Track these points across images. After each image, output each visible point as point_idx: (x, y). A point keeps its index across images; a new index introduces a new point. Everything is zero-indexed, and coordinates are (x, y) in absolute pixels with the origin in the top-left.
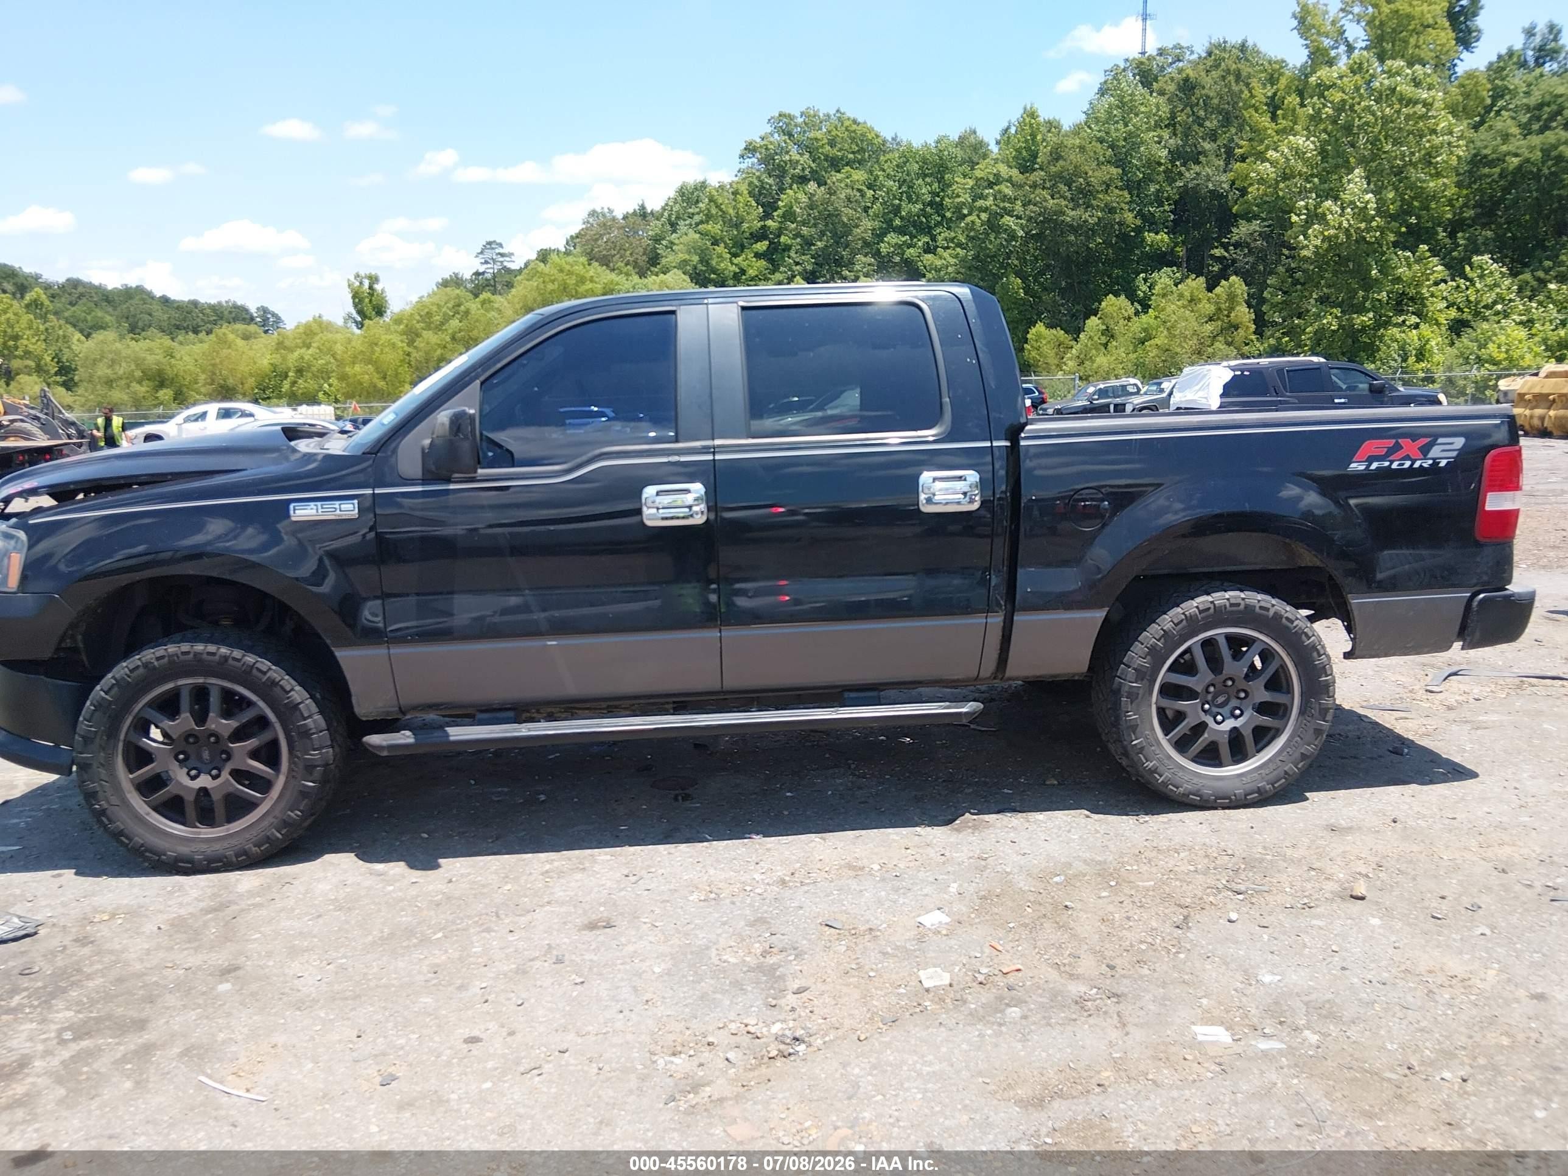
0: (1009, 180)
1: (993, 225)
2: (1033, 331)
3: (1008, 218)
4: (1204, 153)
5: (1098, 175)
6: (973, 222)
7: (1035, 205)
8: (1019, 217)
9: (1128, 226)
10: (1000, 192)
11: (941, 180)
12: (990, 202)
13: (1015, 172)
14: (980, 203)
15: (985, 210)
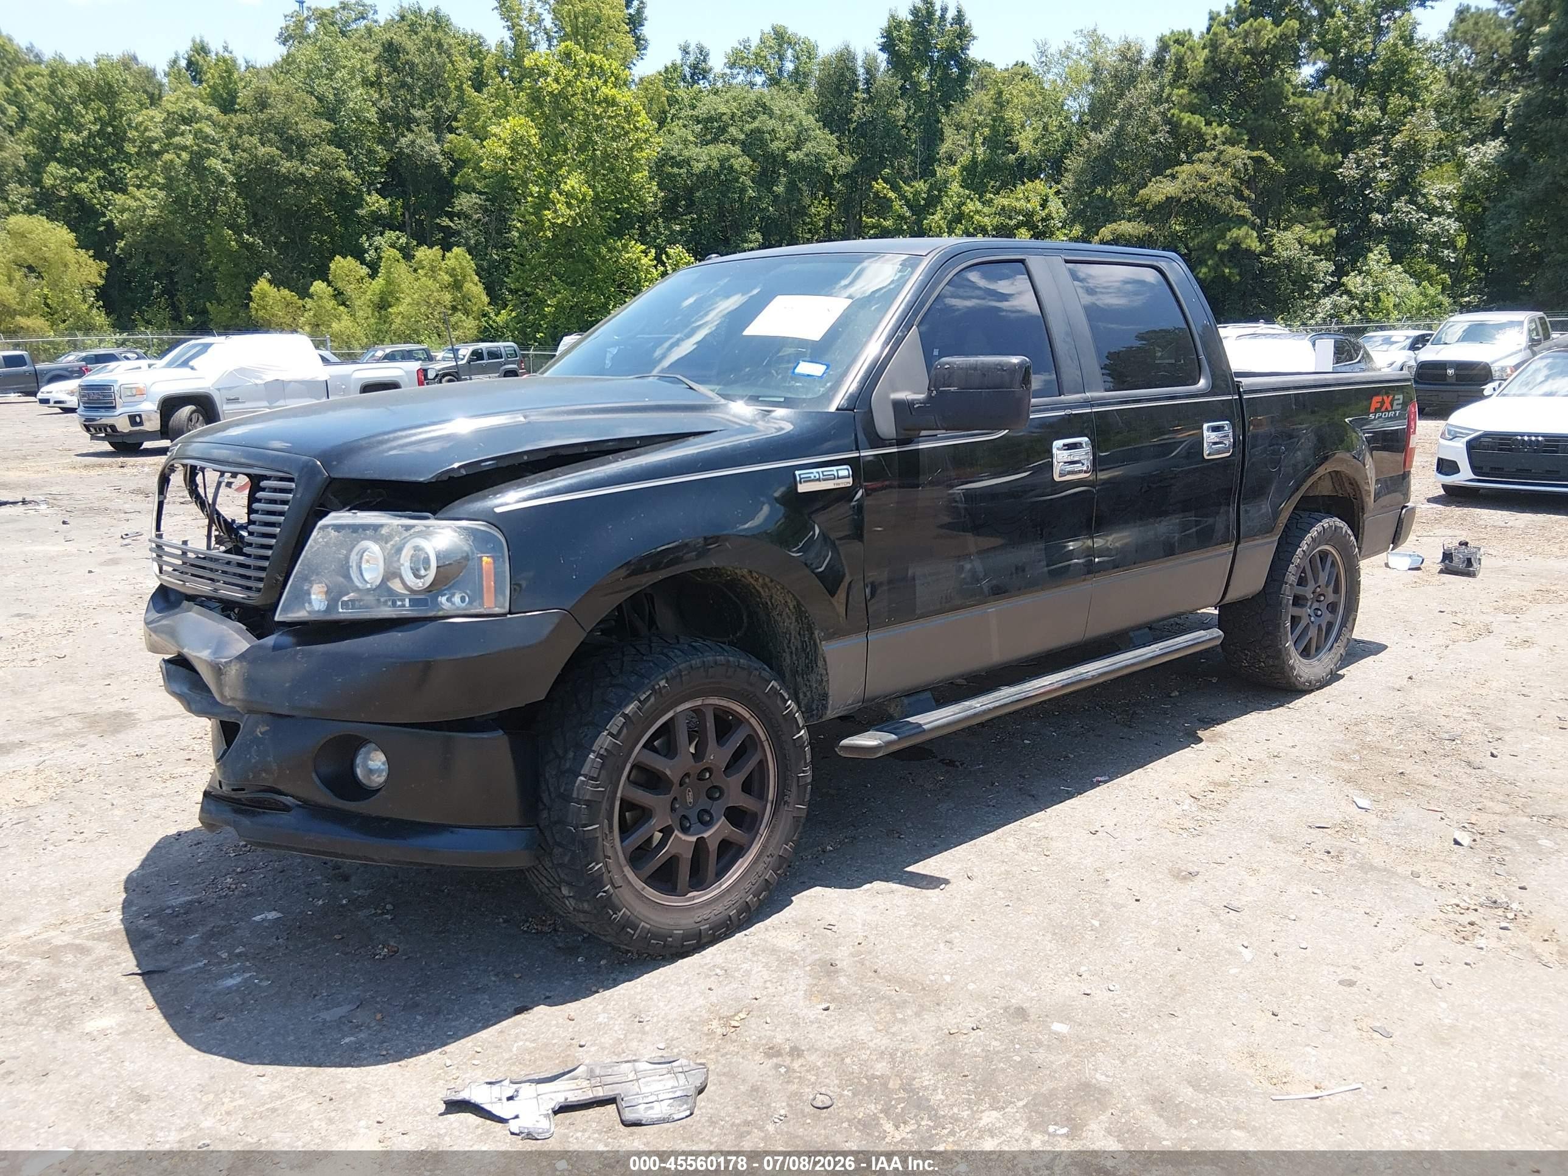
0: (209, 118)
1: (196, 166)
2: (256, 288)
3: (215, 161)
4: (414, 120)
5: (310, 127)
6: (172, 161)
7: (244, 151)
8: (225, 161)
9: (348, 184)
10: (201, 131)
11: (111, 105)
12: (189, 140)
13: (214, 111)
14: (177, 140)
15: (184, 148)
